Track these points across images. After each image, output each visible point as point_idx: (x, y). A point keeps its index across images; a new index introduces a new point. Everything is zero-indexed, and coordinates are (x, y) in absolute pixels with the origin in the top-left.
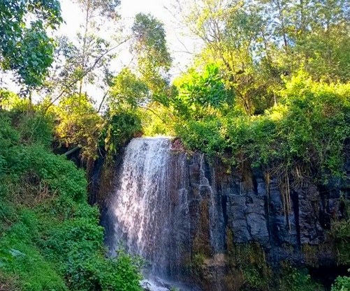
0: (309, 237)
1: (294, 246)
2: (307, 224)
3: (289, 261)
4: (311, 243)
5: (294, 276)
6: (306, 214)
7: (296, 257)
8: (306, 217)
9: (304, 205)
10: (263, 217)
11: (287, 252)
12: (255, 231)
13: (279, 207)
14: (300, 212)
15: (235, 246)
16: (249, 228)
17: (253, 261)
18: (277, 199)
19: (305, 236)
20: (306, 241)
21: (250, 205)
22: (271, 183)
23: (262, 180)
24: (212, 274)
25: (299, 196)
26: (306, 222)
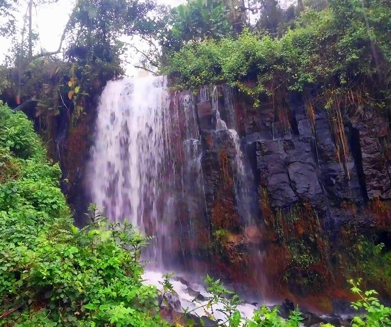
0: (380, 188)
1: (358, 205)
2: (374, 171)
3: (352, 226)
4: (384, 196)
5: (360, 247)
6: (373, 156)
7: (361, 219)
8: (373, 162)
9: (369, 144)
10: (310, 167)
11: (348, 213)
12: (301, 188)
13: (332, 151)
14: (364, 155)
15: (275, 213)
16: (292, 184)
17: (301, 231)
18: (328, 140)
19: (375, 188)
20: (376, 194)
21: (290, 152)
22: (317, 119)
23: (303, 116)
24: (241, 256)
25: (361, 133)
26: (373, 168)
